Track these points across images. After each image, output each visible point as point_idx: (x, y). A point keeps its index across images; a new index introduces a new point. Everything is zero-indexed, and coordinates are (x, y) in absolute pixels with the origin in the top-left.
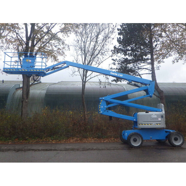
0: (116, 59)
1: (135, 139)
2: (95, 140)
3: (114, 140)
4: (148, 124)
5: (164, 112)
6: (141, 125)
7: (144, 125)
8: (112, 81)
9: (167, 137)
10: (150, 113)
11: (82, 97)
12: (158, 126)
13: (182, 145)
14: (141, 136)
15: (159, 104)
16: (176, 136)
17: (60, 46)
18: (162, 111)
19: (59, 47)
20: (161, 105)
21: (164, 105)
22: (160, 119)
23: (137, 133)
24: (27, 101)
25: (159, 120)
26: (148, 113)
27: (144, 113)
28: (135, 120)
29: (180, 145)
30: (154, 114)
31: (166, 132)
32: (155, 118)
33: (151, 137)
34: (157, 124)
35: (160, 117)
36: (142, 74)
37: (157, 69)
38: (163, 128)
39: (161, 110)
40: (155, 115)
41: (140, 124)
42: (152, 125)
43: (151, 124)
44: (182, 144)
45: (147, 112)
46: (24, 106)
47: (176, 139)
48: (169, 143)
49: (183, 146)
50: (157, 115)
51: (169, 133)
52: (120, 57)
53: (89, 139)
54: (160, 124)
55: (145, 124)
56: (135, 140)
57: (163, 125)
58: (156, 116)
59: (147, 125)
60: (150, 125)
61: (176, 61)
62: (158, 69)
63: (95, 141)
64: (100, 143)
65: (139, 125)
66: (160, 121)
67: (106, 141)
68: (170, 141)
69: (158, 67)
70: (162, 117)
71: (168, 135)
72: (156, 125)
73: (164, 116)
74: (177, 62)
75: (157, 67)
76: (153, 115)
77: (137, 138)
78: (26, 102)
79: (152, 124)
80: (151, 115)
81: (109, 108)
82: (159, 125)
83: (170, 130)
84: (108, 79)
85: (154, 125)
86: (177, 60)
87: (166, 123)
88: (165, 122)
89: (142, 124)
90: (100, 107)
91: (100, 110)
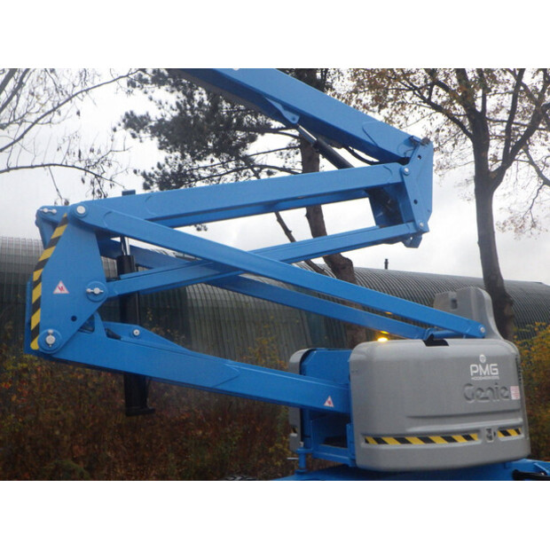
4: (448, 437)
6: (393, 445)
7: (417, 444)
10: (456, 347)
18: (487, 334)
20: (480, 294)
26: (444, 343)
27: (416, 346)
28: (329, 404)
30: (482, 357)
34: (505, 432)
39: (482, 329)
40: (490, 360)
41: (379, 440)
42: (477, 441)
43: (468, 436)
45: (431, 341)
54: (517, 430)
55: (426, 438)
59: (441, 443)
60: (461, 442)
66: (516, 411)
72: (501, 436)
76: (476, 360)
79: (477, 431)
80: (468, 361)
81: (124, 299)
82: (514, 435)
89: (402, 440)
90: (37, 293)
91: (36, 319)
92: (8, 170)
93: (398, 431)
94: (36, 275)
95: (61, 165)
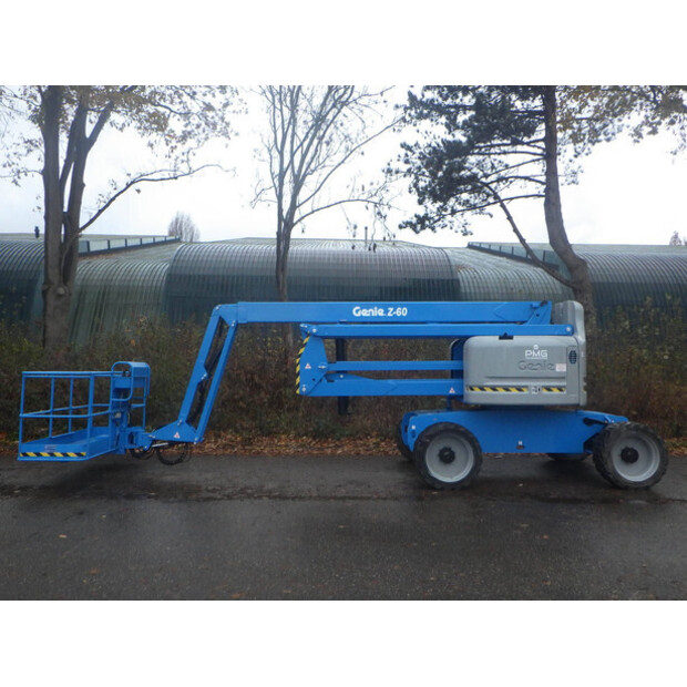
0: (416, 145)
1: (447, 453)
2: (301, 446)
3: (377, 445)
4: (507, 389)
5: (581, 338)
6: (477, 391)
7: (489, 391)
8: (401, 227)
9: (588, 444)
10: (518, 340)
11: (278, 282)
12: (555, 398)
13: (656, 482)
14: (473, 441)
15: (561, 304)
16: (631, 444)
17: (214, 96)
18: (573, 333)
19: (208, 99)
20: (573, 306)
21: (585, 306)
22: (561, 368)
23: (457, 426)
24: (61, 291)
25: (557, 370)
26: (511, 338)
27: (493, 340)
29: (646, 481)
30: (536, 347)
31: (588, 422)
32: (542, 364)
33: (520, 443)
34: (548, 389)
35: (565, 358)
36: (511, 199)
37: (571, 179)
38: (577, 406)
39: (569, 329)
40: (541, 348)
41: (472, 389)
42: (526, 392)
43: (519, 389)
44: (656, 478)
45: (505, 337)
46: (50, 310)
47: (630, 457)
48: (599, 470)
49: (659, 488)
50: (550, 349)
51: (601, 427)
52: (432, 136)
53: (280, 440)
54: (560, 389)
55: (494, 389)
56: (447, 458)
57: (575, 394)
58: (544, 355)
59: (502, 391)
60: (514, 391)
61: (647, 129)
62: (573, 182)
63: (300, 450)
64: (317, 456)
65: (470, 391)
66: (561, 377)
67: (346, 449)
68: (601, 464)
69: (575, 173)
70: (573, 357)
71: (593, 437)
72: (545, 392)
73: (582, 355)
74: (654, 132)
75: (569, 172)
76: (532, 348)
77: (456, 448)
78: (60, 296)
79: (526, 387)
80: (522, 349)
82: (556, 391)
83: (607, 415)
84: (382, 220)
85: (533, 394)
86: (651, 125)
87: (592, 384)
88: (586, 379)
89: (482, 389)
90: (298, 369)
91: (298, 380)
92: (313, 212)
93: (481, 384)
94: (298, 361)
95: (349, 201)
